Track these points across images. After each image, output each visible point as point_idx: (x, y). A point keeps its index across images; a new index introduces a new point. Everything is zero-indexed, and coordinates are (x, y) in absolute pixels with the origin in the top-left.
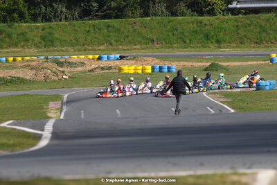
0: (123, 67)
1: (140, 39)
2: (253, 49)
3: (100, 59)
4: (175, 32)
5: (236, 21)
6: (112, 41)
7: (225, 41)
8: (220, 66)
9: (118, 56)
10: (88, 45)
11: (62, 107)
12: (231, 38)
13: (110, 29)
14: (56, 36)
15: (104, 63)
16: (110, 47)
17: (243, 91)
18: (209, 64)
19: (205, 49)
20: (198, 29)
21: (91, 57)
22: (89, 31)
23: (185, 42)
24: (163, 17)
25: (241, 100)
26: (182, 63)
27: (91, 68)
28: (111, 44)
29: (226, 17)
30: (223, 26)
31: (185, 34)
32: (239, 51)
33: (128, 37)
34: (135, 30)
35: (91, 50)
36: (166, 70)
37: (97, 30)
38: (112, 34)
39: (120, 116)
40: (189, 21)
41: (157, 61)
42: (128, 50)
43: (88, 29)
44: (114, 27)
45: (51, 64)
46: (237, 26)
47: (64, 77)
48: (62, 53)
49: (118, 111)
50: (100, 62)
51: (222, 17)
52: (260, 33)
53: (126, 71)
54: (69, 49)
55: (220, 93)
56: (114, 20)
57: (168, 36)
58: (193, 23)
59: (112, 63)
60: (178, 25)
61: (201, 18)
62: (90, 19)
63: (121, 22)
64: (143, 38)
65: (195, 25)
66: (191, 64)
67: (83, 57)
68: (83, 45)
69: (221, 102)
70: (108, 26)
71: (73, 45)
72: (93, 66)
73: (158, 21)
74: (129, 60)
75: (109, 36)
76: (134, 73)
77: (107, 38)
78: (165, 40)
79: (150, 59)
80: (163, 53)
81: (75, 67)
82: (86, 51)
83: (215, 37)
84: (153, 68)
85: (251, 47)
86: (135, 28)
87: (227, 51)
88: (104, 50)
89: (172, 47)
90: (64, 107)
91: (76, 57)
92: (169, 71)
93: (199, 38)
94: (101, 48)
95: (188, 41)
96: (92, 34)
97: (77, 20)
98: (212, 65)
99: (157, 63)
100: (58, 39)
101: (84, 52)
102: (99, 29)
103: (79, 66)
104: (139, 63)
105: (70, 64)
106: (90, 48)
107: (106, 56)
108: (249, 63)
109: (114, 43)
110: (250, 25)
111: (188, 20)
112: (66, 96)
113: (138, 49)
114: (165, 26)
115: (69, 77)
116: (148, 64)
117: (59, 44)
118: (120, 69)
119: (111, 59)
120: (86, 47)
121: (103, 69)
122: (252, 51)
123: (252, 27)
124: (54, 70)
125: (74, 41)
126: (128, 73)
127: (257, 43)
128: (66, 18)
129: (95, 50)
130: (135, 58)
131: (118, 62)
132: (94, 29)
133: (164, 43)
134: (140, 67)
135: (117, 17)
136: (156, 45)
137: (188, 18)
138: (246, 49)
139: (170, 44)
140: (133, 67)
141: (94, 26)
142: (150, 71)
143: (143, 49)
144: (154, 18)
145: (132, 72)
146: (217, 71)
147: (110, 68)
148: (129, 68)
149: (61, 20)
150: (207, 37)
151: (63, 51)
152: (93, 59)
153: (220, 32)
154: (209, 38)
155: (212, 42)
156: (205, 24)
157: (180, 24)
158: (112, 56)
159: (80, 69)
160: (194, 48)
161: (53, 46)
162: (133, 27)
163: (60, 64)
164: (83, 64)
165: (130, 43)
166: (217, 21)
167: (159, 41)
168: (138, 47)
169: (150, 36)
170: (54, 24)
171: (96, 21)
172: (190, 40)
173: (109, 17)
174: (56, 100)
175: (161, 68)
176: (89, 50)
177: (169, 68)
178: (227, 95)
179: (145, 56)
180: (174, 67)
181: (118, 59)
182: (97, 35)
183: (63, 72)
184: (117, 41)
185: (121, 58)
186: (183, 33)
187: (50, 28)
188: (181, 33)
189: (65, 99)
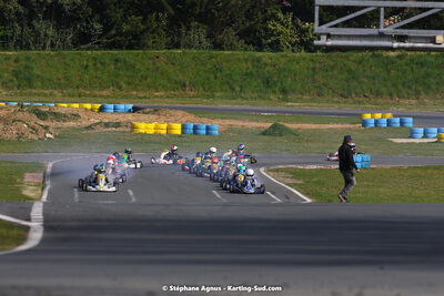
0: (138, 124)
1: (164, 82)
2: (336, 106)
3: (102, 109)
4: (218, 74)
5: (312, 61)
6: (122, 84)
7: (294, 91)
8: (287, 129)
9: (130, 106)
10: (85, 88)
11: (44, 181)
12: (303, 87)
13: (119, 64)
14: (36, 72)
15: (109, 117)
16: (118, 92)
17: (321, 170)
18: (269, 125)
19: (263, 102)
20: (254, 70)
21: (88, 106)
22: (87, 67)
23: (233, 89)
24: (202, 51)
25: (319, 183)
26: (228, 122)
27: (89, 124)
28: (120, 88)
29: (298, 54)
30: (293, 68)
31: (234, 78)
32: (315, 107)
33: (146, 78)
34: (158, 68)
35: (89, 95)
36: (204, 132)
37: (99, 65)
38: (121, 73)
39: (134, 200)
40: (241, 57)
41: (190, 117)
42: (145, 97)
43: (85, 63)
44: (125, 62)
45: (27, 115)
46: (314, 69)
47: (48, 135)
48: (44, 99)
49: (130, 192)
50: (103, 115)
51: (290, 54)
52: (347, 80)
53: (143, 131)
54: (56, 92)
55: (286, 170)
56: (125, 52)
57: (208, 78)
58: (246, 60)
59: (121, 118)
60: (224, 64)
61: (259, 54)
62: (88, 49)
63: (137, 55)
64: (169, 80)
65: (249, 65)
66: (241, 123)
67: (77, 106)
68: (77, 87)
69: (288, 185)
70: (117, 61)
71: (60, 87)
72: (93, 121)
73: (193, 56)
74: (147, 113)
75: (117, 76)
76: (155, 134)
77: (113, 78)
78: (203, 85)
79: (180, 113)
80: (199, 106)
81: (64, 121)
82: (81, 98)
83: (279, 84)
84: (184, 128)
85: (333, 102)
86: (158, 64)
87: (296, 106)
88: (108, 97)
89: (213, 97)
90: (48, 182)
91: (65, 105)
92: (207, 134)
93: (255, 84)
94: (104, 93)
95: (238, 89)
96: (91, 71)
97: (69, 48)
98: (275, 127)
99: (191, 120)
100: (38, 76)
101: (77, 99)
102: (103, 64)
103: (70, 119)
104: (163, 118)
105: (57, 116)
106: (88, 92)
107: (112, 106)
108: (330, 126)
109: (124, 86)
110: (333, 68)
111: (239, 57)
112: (50, 165)
113: (161, 97)
114: (204, 65)
115: (55, 136)
116: (176, 121)
117: (40, 84)
118: (133, 127)
119: (119, 111)
120: (82, 90)
121: (107, 125)
122: (335, 108)
123: (335, 72)
124: (32, 124)
125: (63, 81)
126: (145, 134)
127: (342, 96)
128: (52, 45)
129: (95, 96)
130: (156, 111)
131: (130, 117)
132: (95, 65)
133: (201, 89)
134: (165, 126)
135: (130, 47)
136: (189, 93)
137: (240, 54)
138: (326, 105)
139: (209, 91)
140: (152, 125)
141: (95, 59)
142: (179, 132)
143: (168, 97)
144: (187, 51)
145: (152, 132)
146: (281, 135)
147: (118, 125)
148: (146, 127)
149: (44, 48)
150: (268, 83)
151: (45, 95)
152: (92, 110)
153: (286, 77)
154: (270, 84)
155: (274, 92)
156: (266, 64)
157: (228, 61)
158: (122, 106)
159: (72, 124)
160: (247, 99)
161: (31, 87)
162: (154, 63)
163: (41, 115)
164: (76, 116)
165: (149, 87)
166: (283, 60)
167: (193, 86)
168: (161, 93)
169: (181, 77)
170: (33, 53)
171: (98, 52)
172: (241, 87)
173: (119, 47)
174: (34, 171)
175: (195, 128)
176: (86, 95)
177: (208, 128)
178: (296, 174)
179: (171, 108)
180: (216, 126)
181: (129, 111)
182: (99, 74)
183: (46, 128)
184: (129, 84)
185: (135, 109)
186: (230, 75)
187: (28, 58)
188: (226, 75)
189: (49, 170)
